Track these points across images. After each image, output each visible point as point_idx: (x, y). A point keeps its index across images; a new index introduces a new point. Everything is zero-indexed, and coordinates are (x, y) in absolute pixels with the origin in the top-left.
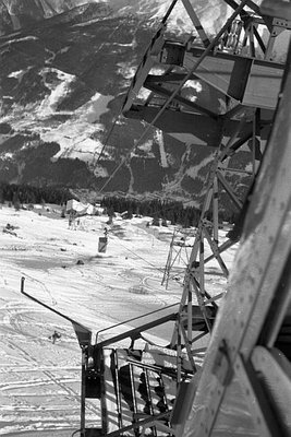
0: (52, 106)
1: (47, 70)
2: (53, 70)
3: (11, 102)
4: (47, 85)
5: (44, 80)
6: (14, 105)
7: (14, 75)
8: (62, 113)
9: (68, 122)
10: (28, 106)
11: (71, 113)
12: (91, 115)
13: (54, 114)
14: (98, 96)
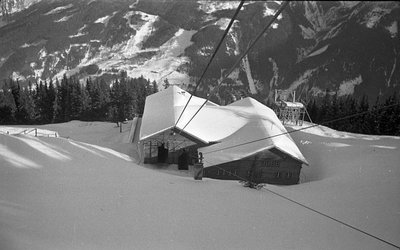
0: (138, 45)
1: (131, 13)
2: (137, 13)
3: (98, 45)
4: (132, 26)
5: (129, 22)
6: (102, 48)
7: (100, 20)
8: (147, 50)
9: (154, 58)
10: (115, 47)
11: (156, 50)
12: (176, 49)
13: (140, 52)
14: (181, 32)
